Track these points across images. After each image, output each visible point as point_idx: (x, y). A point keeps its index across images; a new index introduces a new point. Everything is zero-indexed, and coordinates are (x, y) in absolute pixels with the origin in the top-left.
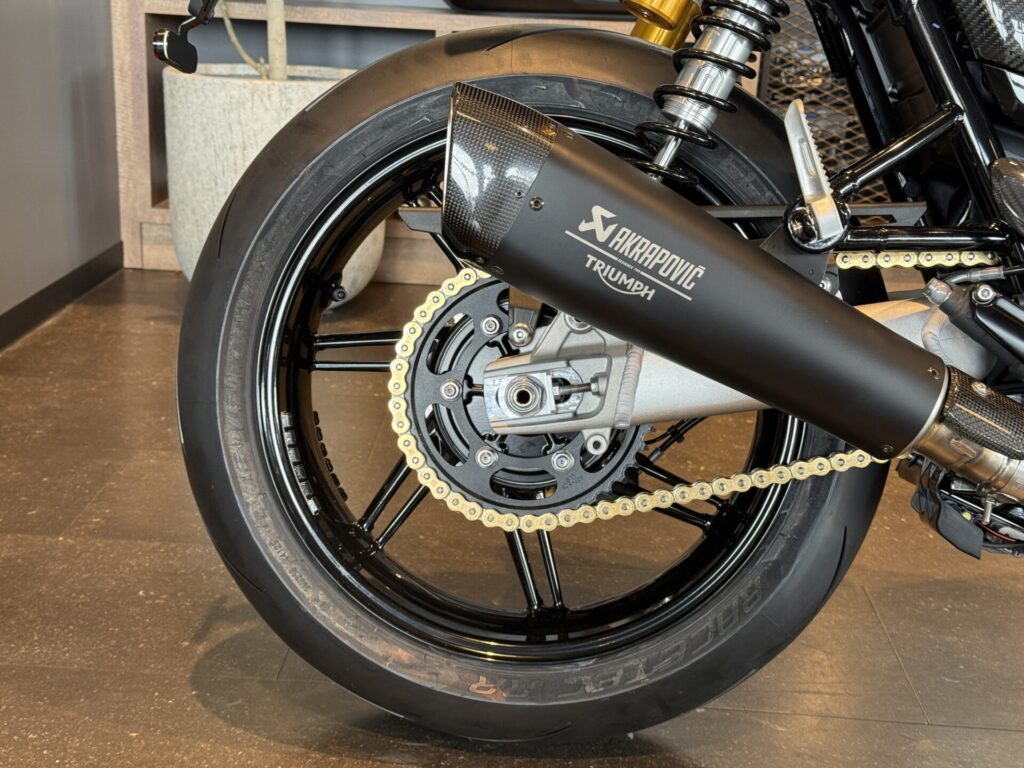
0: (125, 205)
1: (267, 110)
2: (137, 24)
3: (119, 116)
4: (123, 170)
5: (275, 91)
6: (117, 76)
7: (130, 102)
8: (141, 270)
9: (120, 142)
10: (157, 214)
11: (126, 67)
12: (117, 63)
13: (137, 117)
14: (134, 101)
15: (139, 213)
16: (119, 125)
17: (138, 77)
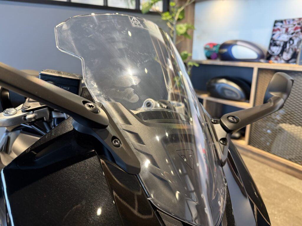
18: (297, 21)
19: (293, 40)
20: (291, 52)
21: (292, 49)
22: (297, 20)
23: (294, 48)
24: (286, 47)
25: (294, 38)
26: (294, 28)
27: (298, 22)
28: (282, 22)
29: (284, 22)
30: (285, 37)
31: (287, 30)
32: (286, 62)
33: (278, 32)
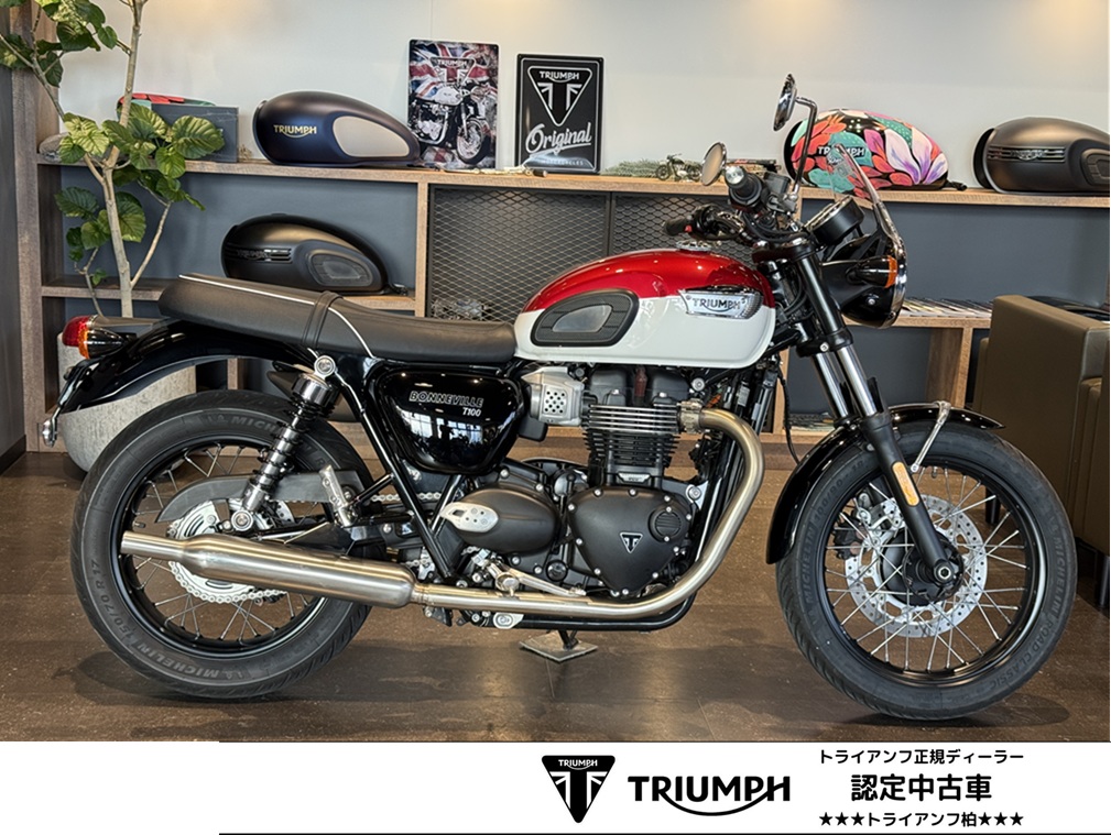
0: (27, 412)
2: (37, 303)
3: (24, 358)
4: (25, 391)
6: (23, 334)
7: (31, 349)
8: (38, 453)
9: (24, 373)
11: (30, 329)
12: (23, 325)
13: (37, 359)
14: (35, 350)
15: (38, 418)
16: (24, 363)
17: (37, 334)
18: (472, 52)
19: (475, 106)
20: (476, 138)
21: (477, 128)
22: (472, 48)
23: (481, 126)
24: (461, 123)
25: (475, 99)
26: (469, 70)
27: (478, 55)
30: (449, 96)
31: (452, 76)
32: (468, 166)
33: (429, 76)
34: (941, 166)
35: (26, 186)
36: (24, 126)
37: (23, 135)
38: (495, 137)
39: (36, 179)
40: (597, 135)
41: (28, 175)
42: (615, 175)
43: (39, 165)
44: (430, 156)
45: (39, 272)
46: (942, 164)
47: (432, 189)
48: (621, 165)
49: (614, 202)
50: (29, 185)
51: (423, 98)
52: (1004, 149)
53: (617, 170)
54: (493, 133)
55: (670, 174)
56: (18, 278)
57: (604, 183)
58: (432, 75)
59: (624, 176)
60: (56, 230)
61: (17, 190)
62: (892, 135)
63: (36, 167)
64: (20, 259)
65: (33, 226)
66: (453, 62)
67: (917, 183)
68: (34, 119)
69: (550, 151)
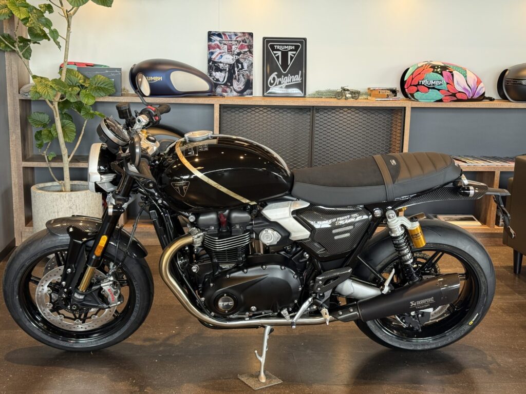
0: (16, 226)
1: (65, 201)
2: (20, 170)
3: (14, 199)
4: (15, 215)
5: (67, 195)
6: (13, 186)
7: (18, 194)
9: (14, 206)
10: (27, 229)
11: (16, 183)
12: (13, 182)
13: (20, 199)
14: (19, 194)
15: (21, 229)
16: (14, 201)
17: (20, 186)
18: (240, 37)
19: (242, 64)
20: (243, 80)
21: (243, 75)
22: (240, 35)
23: (245, 74)
24: (235, 73)
25: (242, 60)
26: (238, 46)
28: (219, 35)
29: (223, 36)
30: (228, 59)
31: (230, 50)
32: (239, 94)
33: (218, 49)
34: (481, 89)
35: (13, 110)
36: (12, 80)
37: (12, 85)
38: (252, 80)
39: (18, 106)
40: (304, 77)
41: (14, 105)
42: (314, 97)
43: (20, 100)
44: (219, 90)
45: (21, 154)
46: (482, 88)
47: (222, 107)
48: (317, 92)
49: (314, 111)
50: (15, 110)
51: (215, 60)
52: (514, 79)
53: (315, 95)
54: (251, 77)
55: (342, 96)
56: (10, 158)
57: (309, 102)
58: (220, 48)
59: (318, 97)
60: (29, 132)
61: (9, 113)
62: (457, 74)
63: (18, 102)
64: (11, 148)
65: (17, 131)
66: (230, 42)
67: (470, 98)
68: (17, 76)
69: (280, 86)
